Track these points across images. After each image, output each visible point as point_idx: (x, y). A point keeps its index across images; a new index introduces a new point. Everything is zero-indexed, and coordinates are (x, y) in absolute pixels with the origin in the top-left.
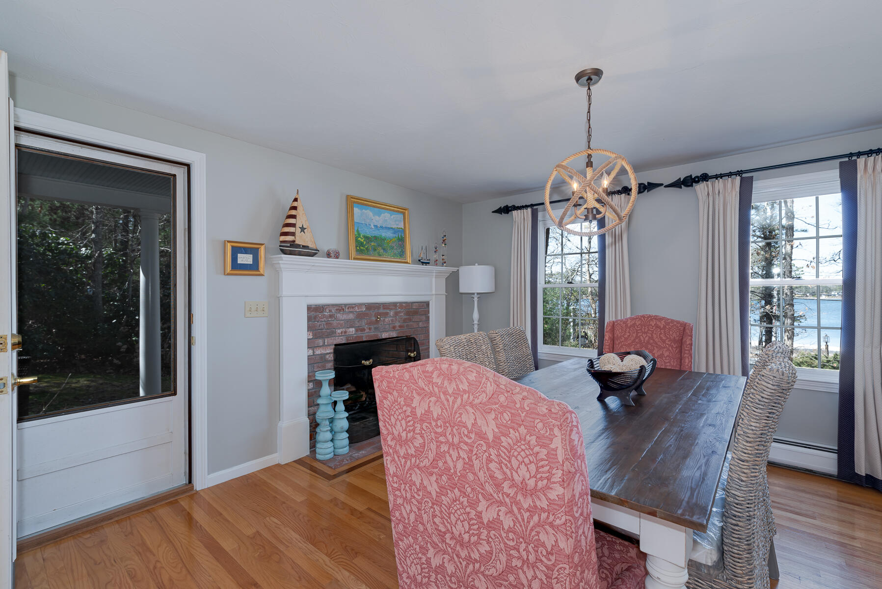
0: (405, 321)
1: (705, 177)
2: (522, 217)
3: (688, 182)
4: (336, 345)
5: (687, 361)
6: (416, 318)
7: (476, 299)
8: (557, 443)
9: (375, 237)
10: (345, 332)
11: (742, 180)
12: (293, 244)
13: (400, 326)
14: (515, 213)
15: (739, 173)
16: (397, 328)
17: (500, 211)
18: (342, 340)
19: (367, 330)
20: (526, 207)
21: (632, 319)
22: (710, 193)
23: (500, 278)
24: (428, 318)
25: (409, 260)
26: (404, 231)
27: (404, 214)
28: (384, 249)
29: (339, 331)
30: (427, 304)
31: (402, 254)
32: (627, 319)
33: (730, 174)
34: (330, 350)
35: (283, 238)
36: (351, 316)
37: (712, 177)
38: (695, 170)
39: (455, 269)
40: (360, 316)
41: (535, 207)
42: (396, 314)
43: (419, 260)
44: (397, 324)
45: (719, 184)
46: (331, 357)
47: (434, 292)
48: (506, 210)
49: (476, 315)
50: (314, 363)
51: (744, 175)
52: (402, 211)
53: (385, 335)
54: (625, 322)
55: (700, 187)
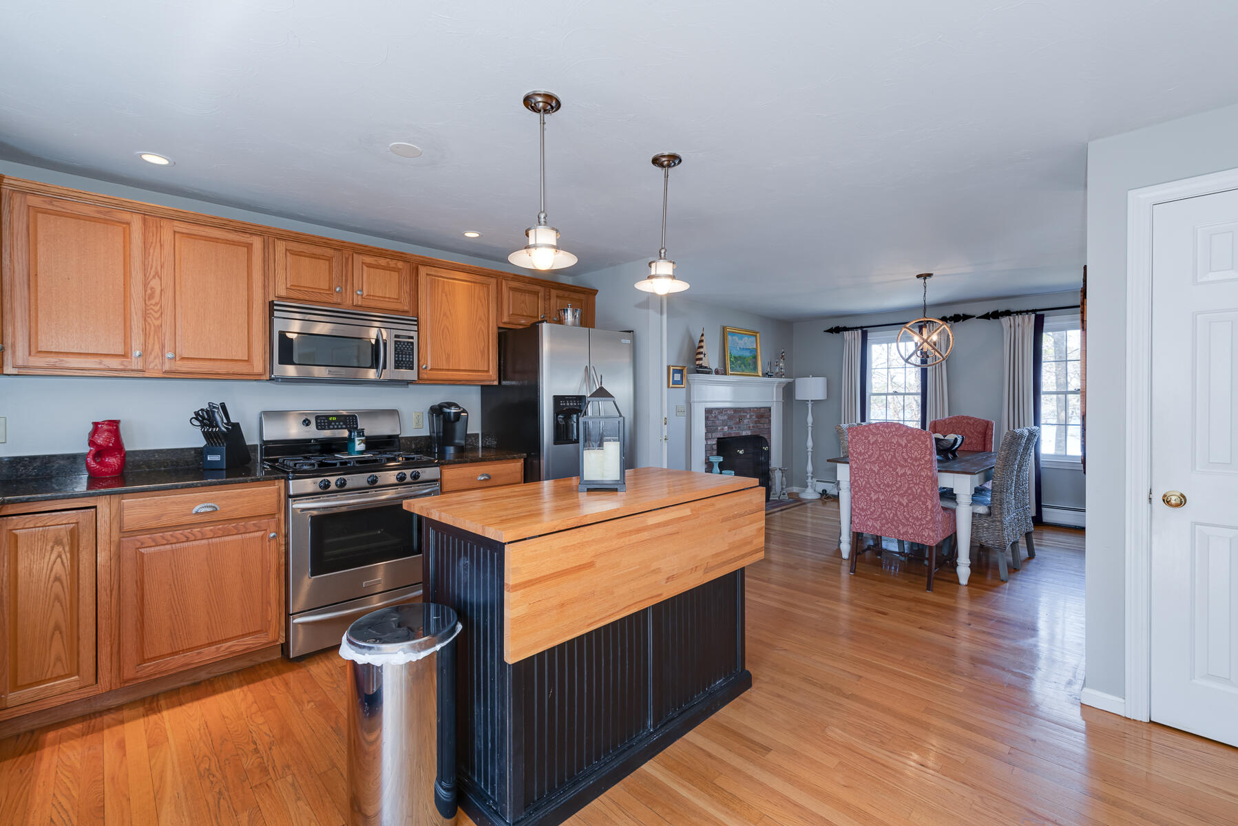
0: (756, 422)
1: (1008, 313)
2: (853, 338)
3: (996, 315)
4: (718, 438)
5: (989, 446)
6: (763, 420)
7: (810, 406)
8: (928, 443)
9: (740, 357)
10: (723, 429)
11: (1037, 317)
12: (701, 366)
13: (753, 427)
14: (846, 334)
15: (1034, 311)
16: (751, 428)
17: (831, 331)
18: (720, 435)
19: (734, 429)
20: (856, 328)
21: (949, 419)
22: (1012, 325)
23: (833, 389)
24: (770, 421)
25: (760, 374)
26: (756, 350)
27: (756, 336)
28: (745, 366)
29: (719, 428)
30: (769, 409)
31: (755, 368)
32: (946, 419)
33: (1027, 312)
34: (714, 442)
35: (697, 362)
36: (726, 417)
37: (1014, 313)
38: (1002, 307)
39: (790, 380)
40: (730, 418)
41: (865, 329)
42: (751, 416)
43: (767, 374)
44: (751, 425)
45: (1019, 319)
46: (715, 447)
47: (775, 399)
48: (837, 330)
49: (810, 419)
50: (708, 449)
51: (1038, 313)
52: (754, 334)
53: (744, 433)
54: (944, 421)
55: (1005, 321)
